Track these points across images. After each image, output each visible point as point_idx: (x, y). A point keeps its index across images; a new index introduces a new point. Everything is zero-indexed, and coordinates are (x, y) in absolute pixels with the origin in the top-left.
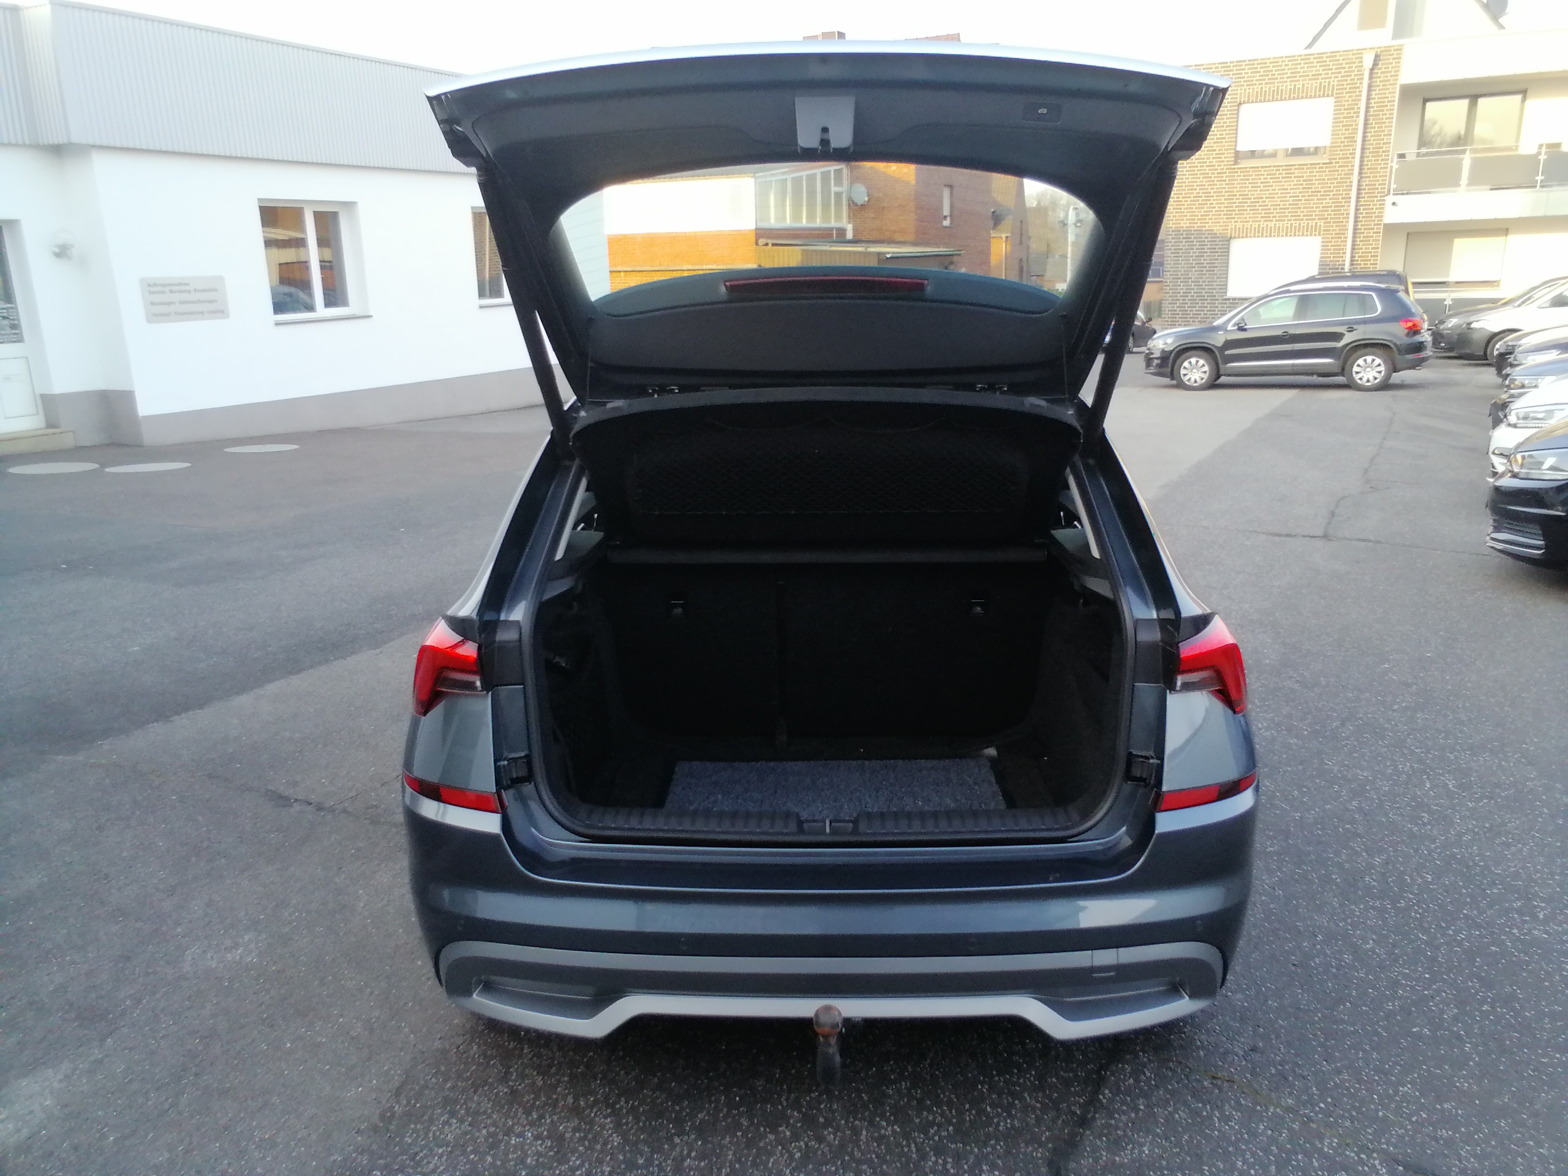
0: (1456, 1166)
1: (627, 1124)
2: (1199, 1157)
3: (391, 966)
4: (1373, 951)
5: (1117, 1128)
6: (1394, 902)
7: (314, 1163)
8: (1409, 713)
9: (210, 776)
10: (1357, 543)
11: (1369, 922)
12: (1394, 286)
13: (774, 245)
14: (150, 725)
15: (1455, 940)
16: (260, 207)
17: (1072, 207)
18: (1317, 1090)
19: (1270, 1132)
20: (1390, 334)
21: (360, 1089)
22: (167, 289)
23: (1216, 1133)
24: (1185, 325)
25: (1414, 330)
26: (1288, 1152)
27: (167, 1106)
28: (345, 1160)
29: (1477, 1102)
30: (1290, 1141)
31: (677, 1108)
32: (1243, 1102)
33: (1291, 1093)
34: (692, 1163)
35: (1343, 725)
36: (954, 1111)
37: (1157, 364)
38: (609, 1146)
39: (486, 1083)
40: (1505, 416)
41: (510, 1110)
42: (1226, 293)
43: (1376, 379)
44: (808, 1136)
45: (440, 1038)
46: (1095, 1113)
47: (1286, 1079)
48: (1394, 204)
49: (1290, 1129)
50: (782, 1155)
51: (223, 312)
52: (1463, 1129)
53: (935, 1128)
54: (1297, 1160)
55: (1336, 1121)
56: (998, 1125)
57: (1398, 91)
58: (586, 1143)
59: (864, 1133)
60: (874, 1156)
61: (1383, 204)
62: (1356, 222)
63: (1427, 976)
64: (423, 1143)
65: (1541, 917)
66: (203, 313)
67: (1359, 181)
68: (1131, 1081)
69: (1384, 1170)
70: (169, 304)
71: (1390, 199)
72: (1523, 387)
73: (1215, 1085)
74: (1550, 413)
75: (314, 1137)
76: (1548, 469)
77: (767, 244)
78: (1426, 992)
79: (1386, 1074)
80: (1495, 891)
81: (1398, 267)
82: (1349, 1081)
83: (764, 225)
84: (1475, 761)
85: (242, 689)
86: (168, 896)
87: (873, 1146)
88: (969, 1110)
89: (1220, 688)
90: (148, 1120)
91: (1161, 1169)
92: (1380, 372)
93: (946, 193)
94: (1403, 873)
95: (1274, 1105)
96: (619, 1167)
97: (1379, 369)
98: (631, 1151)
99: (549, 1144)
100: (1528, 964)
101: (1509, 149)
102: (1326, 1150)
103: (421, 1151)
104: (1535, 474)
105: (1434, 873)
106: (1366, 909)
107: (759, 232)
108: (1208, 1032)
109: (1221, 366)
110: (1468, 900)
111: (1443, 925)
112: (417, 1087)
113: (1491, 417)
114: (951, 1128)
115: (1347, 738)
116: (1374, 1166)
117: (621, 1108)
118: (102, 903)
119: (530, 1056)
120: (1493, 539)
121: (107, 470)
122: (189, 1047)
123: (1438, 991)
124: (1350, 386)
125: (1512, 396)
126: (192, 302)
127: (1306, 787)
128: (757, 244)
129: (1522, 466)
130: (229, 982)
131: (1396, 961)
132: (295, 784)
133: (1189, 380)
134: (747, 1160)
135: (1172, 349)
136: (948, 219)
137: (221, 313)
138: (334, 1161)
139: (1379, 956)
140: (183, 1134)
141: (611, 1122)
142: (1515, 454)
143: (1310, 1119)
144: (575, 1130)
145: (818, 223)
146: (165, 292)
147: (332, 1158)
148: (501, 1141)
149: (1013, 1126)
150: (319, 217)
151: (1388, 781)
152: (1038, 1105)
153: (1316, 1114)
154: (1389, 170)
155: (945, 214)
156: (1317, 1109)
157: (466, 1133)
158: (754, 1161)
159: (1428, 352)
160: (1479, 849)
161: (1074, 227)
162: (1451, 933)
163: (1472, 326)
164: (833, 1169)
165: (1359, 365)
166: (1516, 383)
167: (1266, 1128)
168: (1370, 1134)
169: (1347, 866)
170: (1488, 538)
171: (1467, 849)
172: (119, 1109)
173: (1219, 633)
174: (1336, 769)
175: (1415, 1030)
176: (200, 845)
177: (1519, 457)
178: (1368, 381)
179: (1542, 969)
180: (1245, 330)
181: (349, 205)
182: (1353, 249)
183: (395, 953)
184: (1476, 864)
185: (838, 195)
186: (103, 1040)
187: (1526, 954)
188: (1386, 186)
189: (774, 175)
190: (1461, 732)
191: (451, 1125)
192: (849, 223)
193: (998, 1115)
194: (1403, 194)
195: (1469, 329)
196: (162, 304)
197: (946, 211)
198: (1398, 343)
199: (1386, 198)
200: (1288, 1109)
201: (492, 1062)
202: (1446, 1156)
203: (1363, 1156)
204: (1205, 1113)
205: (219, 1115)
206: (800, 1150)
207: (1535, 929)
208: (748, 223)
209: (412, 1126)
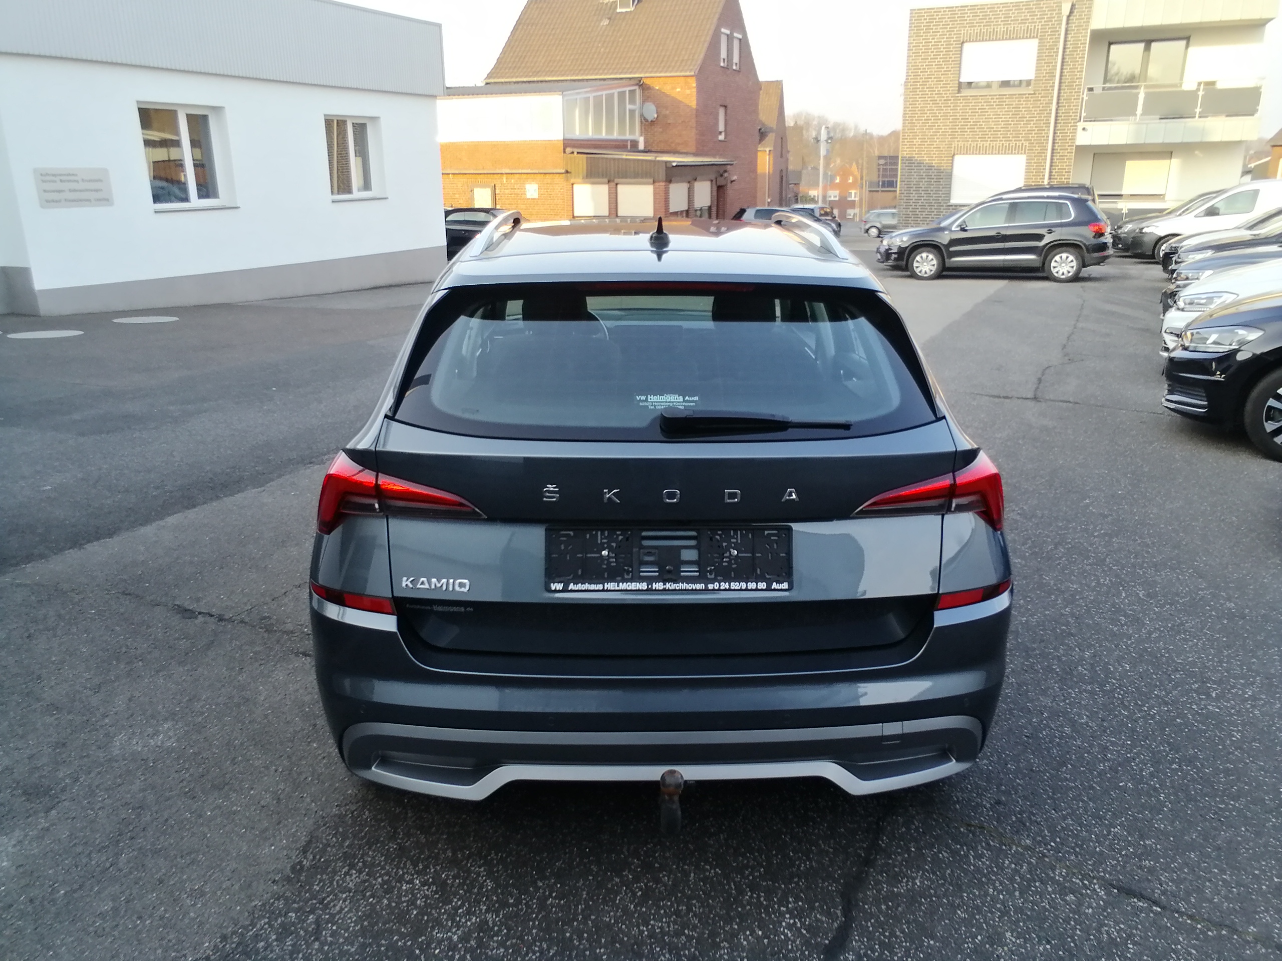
0: (1158, 889)
1: (498, 871)
2: (960, 888)
3: (291, 748)
4: (1087, 724)
5: (895, 866)
6: (1102, 686)
7: (238, 908)
8: (1107, 538)
9: (124, 593)
10: (1061, 404)
11: (1083, 702)
12: (1085, 197)
13: (578, 153)
14: (66, 552)
15: (1149, 714)
16: (139, 109)
17: (823, 127)
18: (1048, 832)
19: (1013, 866)
20: (1081, 236)
21: (273, 848)
22: (57, 179)
23: (972, 867)
24: (916, 227)
25: (1100, 234)
26: (1028, 881)
27: (108, 865)
28: (264, 905)
29: (1172, 839)
30: (1030, 872)
31: (538, 858)
32: (992, 843)
33: (1028, 836)
34: (554, 901)
35: (1056, 548)
36: (763, 856)
37: (895, 258)
38: (484, 890)
39: (378, 841)
40: (1175, 302)
41: (400, 862)
42: (949, 200)
43: (1069, 272)
44: (647, 878)
45: (337, 806)
46: (876, 855)
47: (1025, 825)
48: (1084, 129)
49: (1029, 863)
50: (626, 894)
51: (107, 200)
52: (1162, 860)
53: (750, 870)
54: (1036, 887)
55: (1064, 856)
56: (799, 866)
57: (1089, 35)
58: (465, 887)
59: (692, 875)
60: (701, 893)
61: (1076, 129)
62: (1054, 143)
63: (1129, 742)
64: (329, 890)
65: (1214, 695)
66: (89, 200)
67: (1057, 110)
68: (904, 829)
69: (1103, 893)
70: (60, 191)
71: (1081, 125)
72: (1187, 279)
73: (970, 831)
74: (1210, 300)
75: (237, 887)
76: (1212, 344)
77: (573, 153)
78: (1129, 755)
79: (1100, 819)
80: (1178, 676)
81: (1086, 181)
82: (1073, 825)
83: (569, 136)
84: (1158, 576)
85: (146, 521)
86: (95, 693)
87: (700, 885)
88: (776, 855)
89: (983, 509)
90: (93, 877)
91: (931, 896)
92: (1073, 267)
93: (721, 112)
94: (1108, 663)
95: (1015, 845)
96: (494, 906)
97: (1072, 264)
98: (502, 893)
99: (434, 889)
100: (1205, 732)
101: (1175, 86)
102: (1057, 878)
103: (328, 896)
104: (1201, 347)
105: (1131, 663)
106: (1080, 693)
107: (566, 142)
108: (962, 790)
109: (946, 260)
110: (1158, 683)
111: (1139, 703)
112: (321, 846)
113: (1162, 304)
114: (762, 870)
115: (1060, 558)
116: (1095, 890)
117: (492, 859)
118: (37, 699)
119: (414, 819)
120: (1168, 400)
121: (9, 336)
122: (123, 816)
123: (1138, 754)
124: (1049, 278)
125: (1178, 286)
126: (80, 191)
127: (1029, 597)
128: (564, 152)
129: (1191, 341)
130: (154, 763)
131: (1105, 731)
132: (198, 600)
133: (920, 272)
134: (598, 899)
135: (907, 245)
136: (723, 134)
137: (106, 201)
138: (255, 906)
139: (1091, 728)
140: (124, 887)
141: (485, 870)
142: (1185, 332)
143: (1044, 855)
144: (455, 877)
145: (615, 135)
146: (55, 182)
147: (254, 904)
148: (394, 887)
149: (811, 867)
150: (191, 118)
151: (1093, 592)
152: (831, 850)
153: (1049, 851)
154: (1080, 101)
155: (720, 130)
156: (1049, 847)
157: (365, 881)
158: (604, 898)
159: (1111, 251)
160: (1165, 644)
161: (825, 143)
162: (1146, 709)
163: (1144, 231)
164: (669, 903)
165: (1056, 261)
166: (1182, 276)
167: (1011, 863)
168: (1090, 865)
169: (1064, 659)
170: (1163, 400)
171: (1155, 644)
172: (67, 868)
173: (984, 464)
174: (1052, 582)
175: (1121, 784)
176: (118, 651)
177: (1189, 333)
178: (1063, 274)
179: (1216, 735)
180: (966, 231)
181: (217, 109)
182: (1051, 166)
183: (294, 737)
184: (1163, 656)
185: (632, 112)
186: (48, 811)
187: (1203, 724)
188: (1078, 114)
189: (578, 93)
190: (1148, 552)
191: (351, 875)
192: (641, 135)
193: (799, 859)
194: (1091, 121)
195: (1141, 233)
196: (54, 191)
197: (721, 127)
198: (1087, 244)
199: (1078, 124)
200: (1027, 848)
201: (382, 824)
202: (1149, 881)
203: (1086, 882)
204: (962, 853)
205: (154, 870)
206: (641, 889)
207: (1209, 705)
208: (557, 135)
209: (319, 877)
